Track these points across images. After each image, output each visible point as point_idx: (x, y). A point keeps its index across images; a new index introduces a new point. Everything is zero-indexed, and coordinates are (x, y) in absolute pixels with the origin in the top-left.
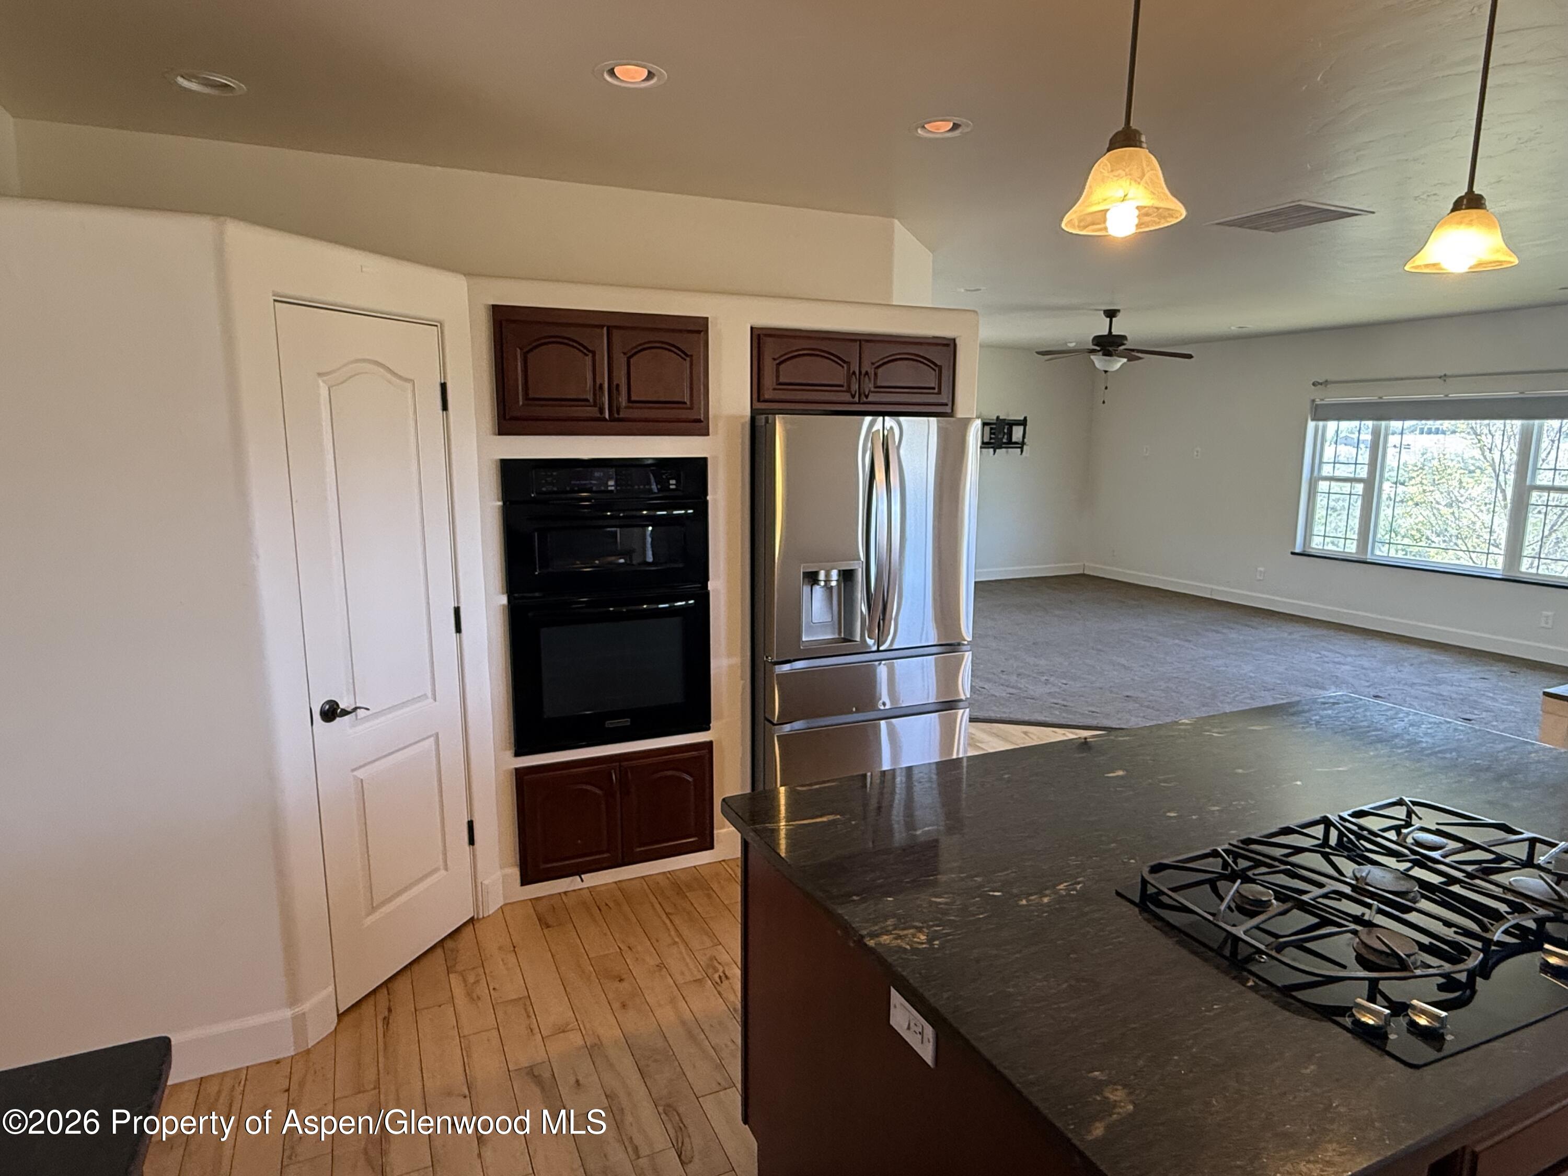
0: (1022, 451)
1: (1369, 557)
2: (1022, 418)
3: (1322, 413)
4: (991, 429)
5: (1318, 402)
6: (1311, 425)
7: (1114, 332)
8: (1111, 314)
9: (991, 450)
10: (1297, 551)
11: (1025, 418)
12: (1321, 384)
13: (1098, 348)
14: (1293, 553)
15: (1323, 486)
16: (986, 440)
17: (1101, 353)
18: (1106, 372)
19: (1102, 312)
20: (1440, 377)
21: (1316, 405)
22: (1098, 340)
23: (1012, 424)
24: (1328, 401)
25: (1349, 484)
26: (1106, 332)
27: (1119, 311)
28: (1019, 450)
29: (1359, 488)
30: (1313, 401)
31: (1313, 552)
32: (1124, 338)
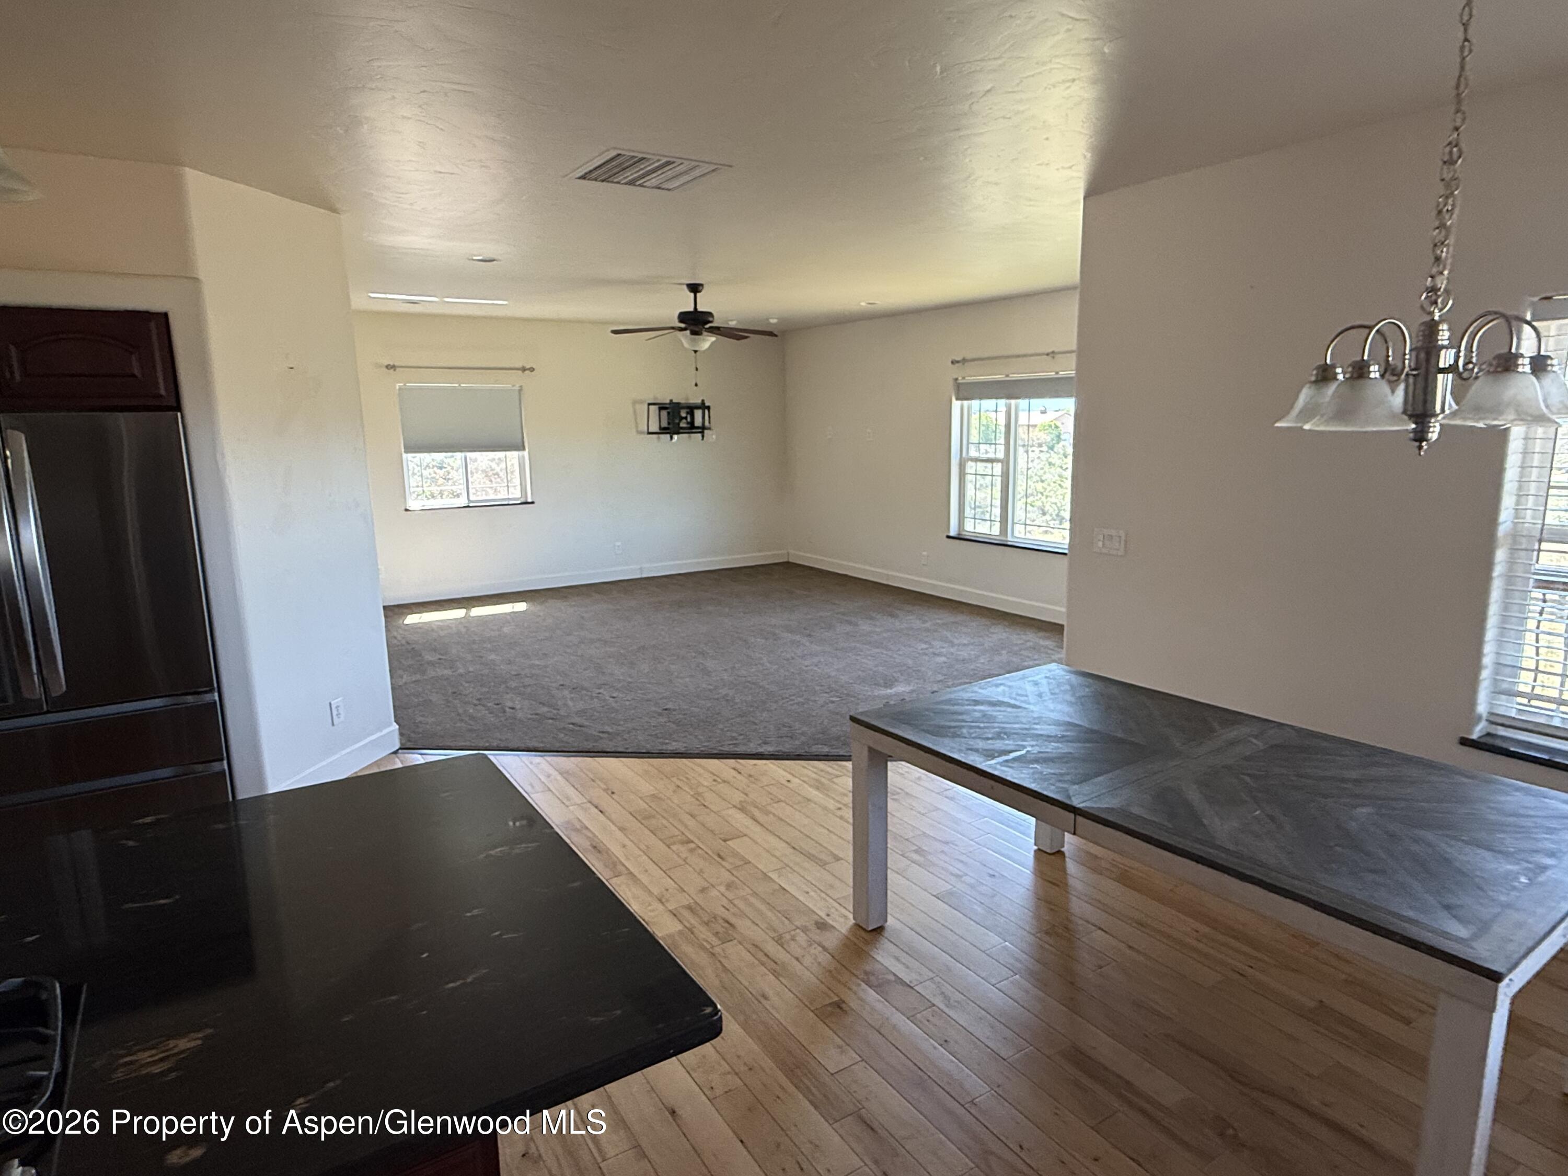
0: (703, 437)
1: (1010, 539)
2: (699, 401)
3: (966, 391)
4: (669, 413)
5: (960, 380)
6: (956, 405)
7: (700, 309)
8: (695, 288)
9: (668, 436)
10: (953, 533)
11: (703, 401)
12: (958, 362)
13: (683, 325)
14: (949, 537)
15: (970, 467)
16: (664, 424)
17: (688, 332)
18: (696, 351)
19: (685, 287)
20: (1048, 354)
21: (959, 383)
22: (683, 317)
23: (691, 409)
24: (970, 379)
25: (989, 465)
26: (691, 309)
27: (702, 285)
28: (700, 435)
29: (998, 468)
30: (956, 379)
31: (966, 535)
32: (710, 314)
